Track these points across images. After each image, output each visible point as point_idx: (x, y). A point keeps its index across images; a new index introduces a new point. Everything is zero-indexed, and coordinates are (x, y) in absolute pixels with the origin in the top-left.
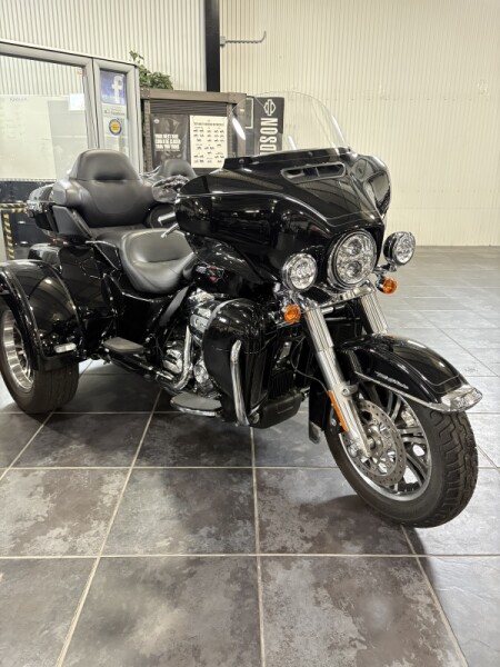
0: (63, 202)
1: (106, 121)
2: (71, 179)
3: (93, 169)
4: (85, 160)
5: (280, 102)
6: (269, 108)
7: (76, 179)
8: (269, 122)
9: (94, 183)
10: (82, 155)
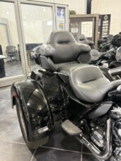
0: (44, 54)
1: (58, 24)
2: (47, 43)
3: (57, 39)
4: (54, 35)
5: (109, 16)
6: (106, 18)
7: (50, 44)
8: (105, 22)
9: (57, 45)
10: (52, 33)
